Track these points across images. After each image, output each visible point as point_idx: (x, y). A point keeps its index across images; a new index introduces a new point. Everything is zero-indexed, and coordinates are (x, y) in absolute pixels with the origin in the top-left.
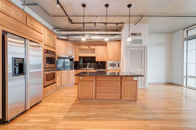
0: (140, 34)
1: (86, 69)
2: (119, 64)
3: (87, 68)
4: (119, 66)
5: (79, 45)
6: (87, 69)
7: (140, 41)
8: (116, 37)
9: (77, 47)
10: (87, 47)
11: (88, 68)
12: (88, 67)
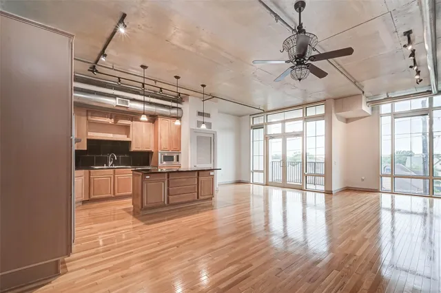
0: (208, 115)
1: (105, 167)
2: (178, 157)
3: (107, 165)
4: (178, 160)
5: (90, 114)
6: (109, 167)
7: (209, 125)
8: (174, 111)
9: (85, 118)
10: (111, 121)
11: (112, 165)
12: (110, 163)
